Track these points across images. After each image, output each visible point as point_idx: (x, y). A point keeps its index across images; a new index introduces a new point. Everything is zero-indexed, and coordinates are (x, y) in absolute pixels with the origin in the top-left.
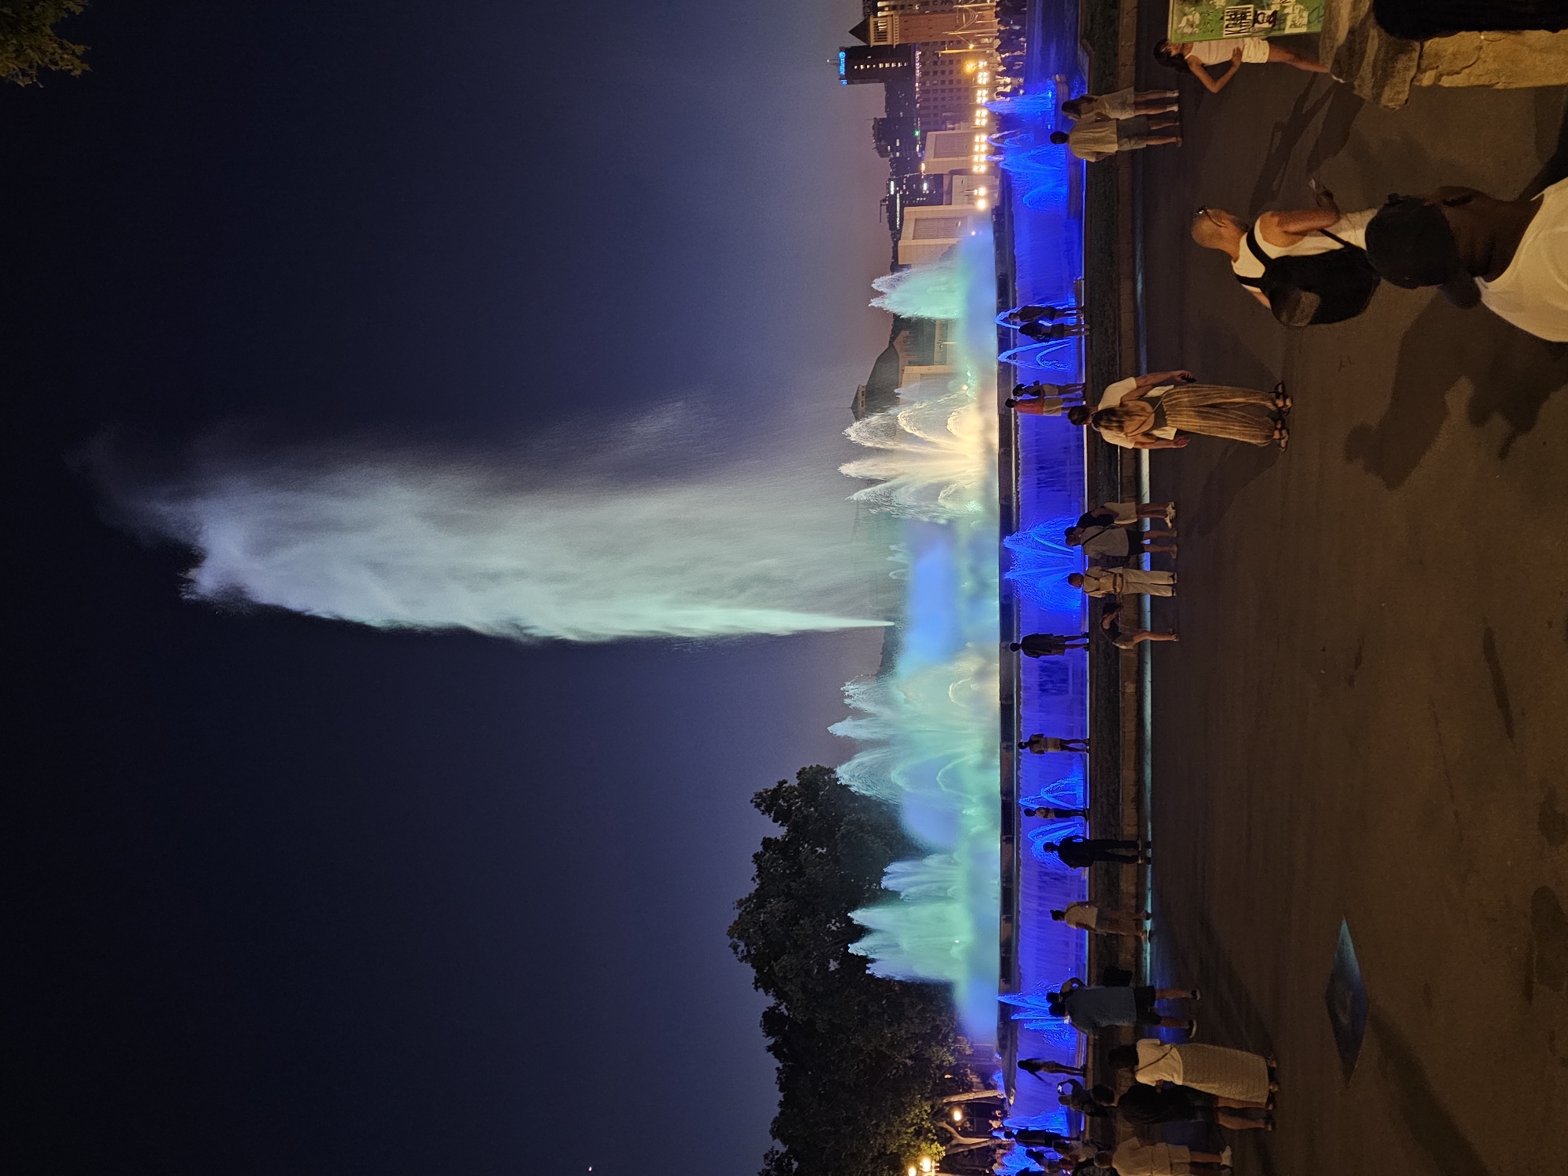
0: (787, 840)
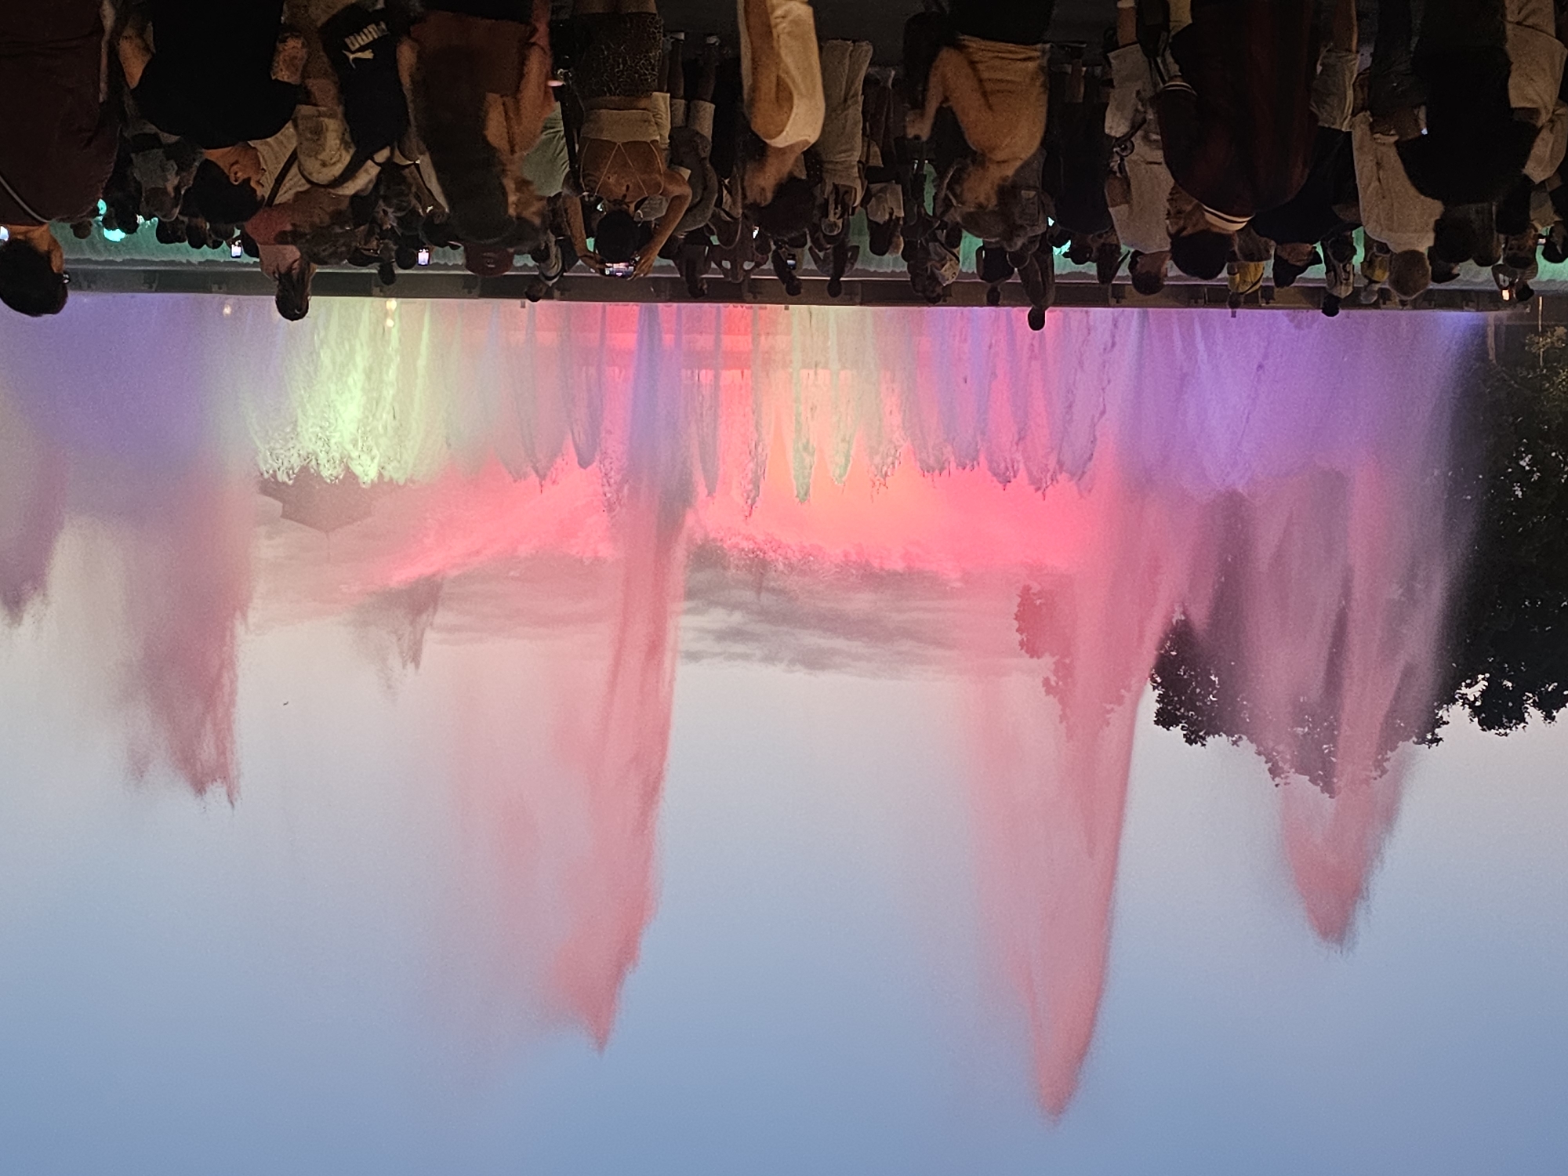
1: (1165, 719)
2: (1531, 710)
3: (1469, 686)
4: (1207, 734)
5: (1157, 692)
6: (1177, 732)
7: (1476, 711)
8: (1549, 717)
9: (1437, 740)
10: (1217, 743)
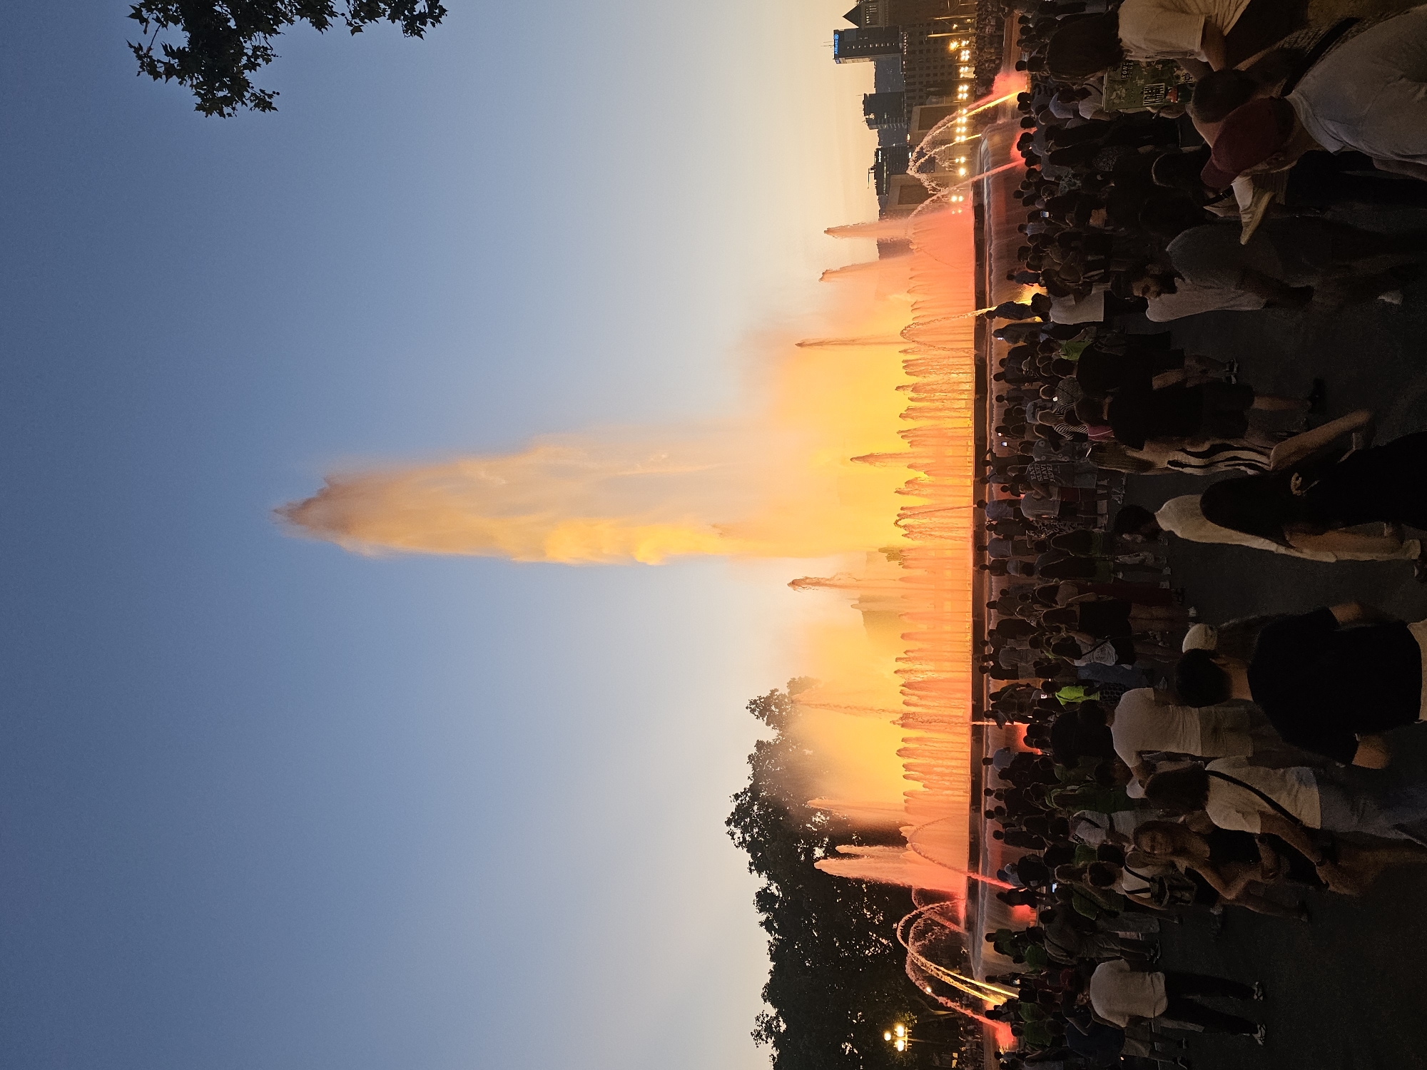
0: (777, 742)
1: (760, 745)
2: (765, 916)
3: (777, 887)
4: (753, 764)
5: (772, 741)
6: (754, 751)
7: (765, 890)
8: (762, 924)
9: (751, 872)
10: (749, 770)
